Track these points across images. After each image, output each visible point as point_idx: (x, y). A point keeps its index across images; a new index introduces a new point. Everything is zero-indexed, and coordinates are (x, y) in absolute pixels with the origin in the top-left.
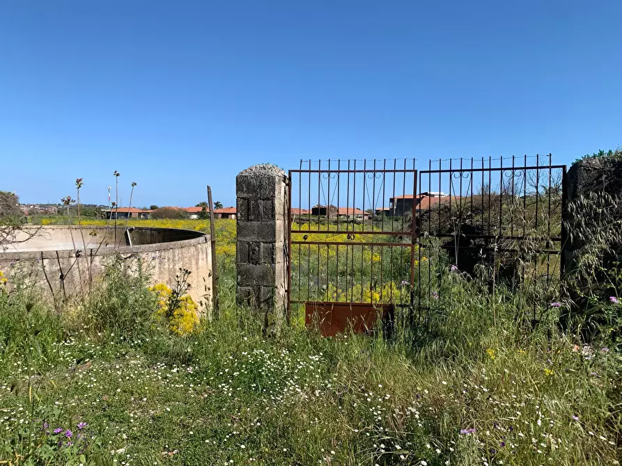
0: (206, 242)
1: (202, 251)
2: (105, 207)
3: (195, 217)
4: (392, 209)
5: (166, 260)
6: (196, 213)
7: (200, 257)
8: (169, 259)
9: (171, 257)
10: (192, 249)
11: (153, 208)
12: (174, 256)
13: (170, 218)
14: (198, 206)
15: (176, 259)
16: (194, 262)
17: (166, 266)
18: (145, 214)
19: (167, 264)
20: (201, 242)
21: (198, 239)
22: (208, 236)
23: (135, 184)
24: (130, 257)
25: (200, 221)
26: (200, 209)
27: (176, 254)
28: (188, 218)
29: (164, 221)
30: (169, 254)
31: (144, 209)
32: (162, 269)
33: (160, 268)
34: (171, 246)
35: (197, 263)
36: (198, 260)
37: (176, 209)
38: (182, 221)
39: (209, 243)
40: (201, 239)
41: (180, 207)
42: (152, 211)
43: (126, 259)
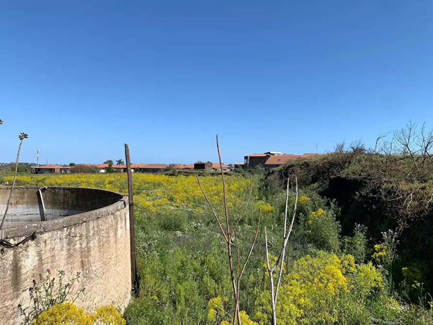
0: (125, 206)
1: (121, 218)
2: (35, 165)
3: (103, 171)
4: (246, 164)
5: (77, 238)
6: (103, 169)
7: (119, 226)
8: (81, 236)
9: (84, 233)
10: (110, 218)
11: (71, 165)
12: (88, 231)
13: (84, 172)
14: (105, 163)
15: (91, 234)
16: (112, 234)
17: (78, 246)
18: (65, 170)
19: (78, 243)
20: (119, 207)
21: (115, 205)
22: (126, 199)
23: (26, 136)
24: (24, 242)
25: (108, 175)
26: (107, 165)
27: (91, 228)
28: (98, 172)
29: (79, 175)
30: (81, 230)
31: (65, 166)
32: (72, 251)
33: (69, 250)
34: (84, 219)
35: (116, 234)
36: (116, 230)
37: (89, 166)
38: (94, 175)
39: (128, 207)
40: (119, 204)
41: (92, 164)
42: (70, 167)
43: (17, 245)
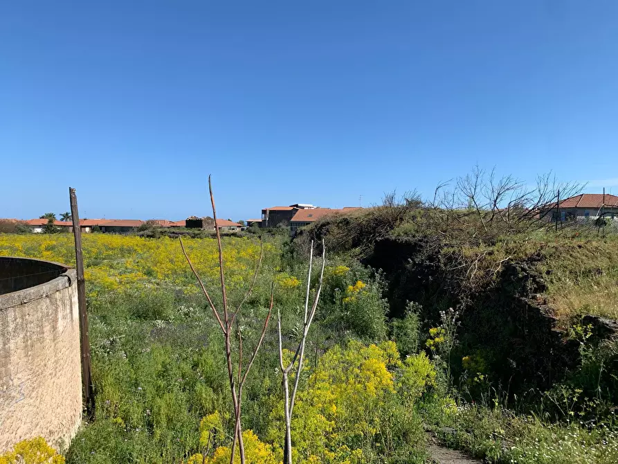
0: (70, 284)
1: (64, 304)
3: (39, 230)
4: (264, 221)
6: (40, 226)
7: (60, 315)
10: (45, 303)
12: (5, 324)
13: (6, 232)
14: (43, 217)
15: (10, 329)
16: (47, 328)
20: (60, 286)
21: (54, 282)
22: (72, 273)
25: (47, 236)
26: (46, 222)
27: (10, 319)
28: (30, 232)
35: (54, 328)
36: (55, 321)
37: (14, 222)
38: (23, 237)
39: (75, 285)
40: (60, 281)
41: (19, 219)
